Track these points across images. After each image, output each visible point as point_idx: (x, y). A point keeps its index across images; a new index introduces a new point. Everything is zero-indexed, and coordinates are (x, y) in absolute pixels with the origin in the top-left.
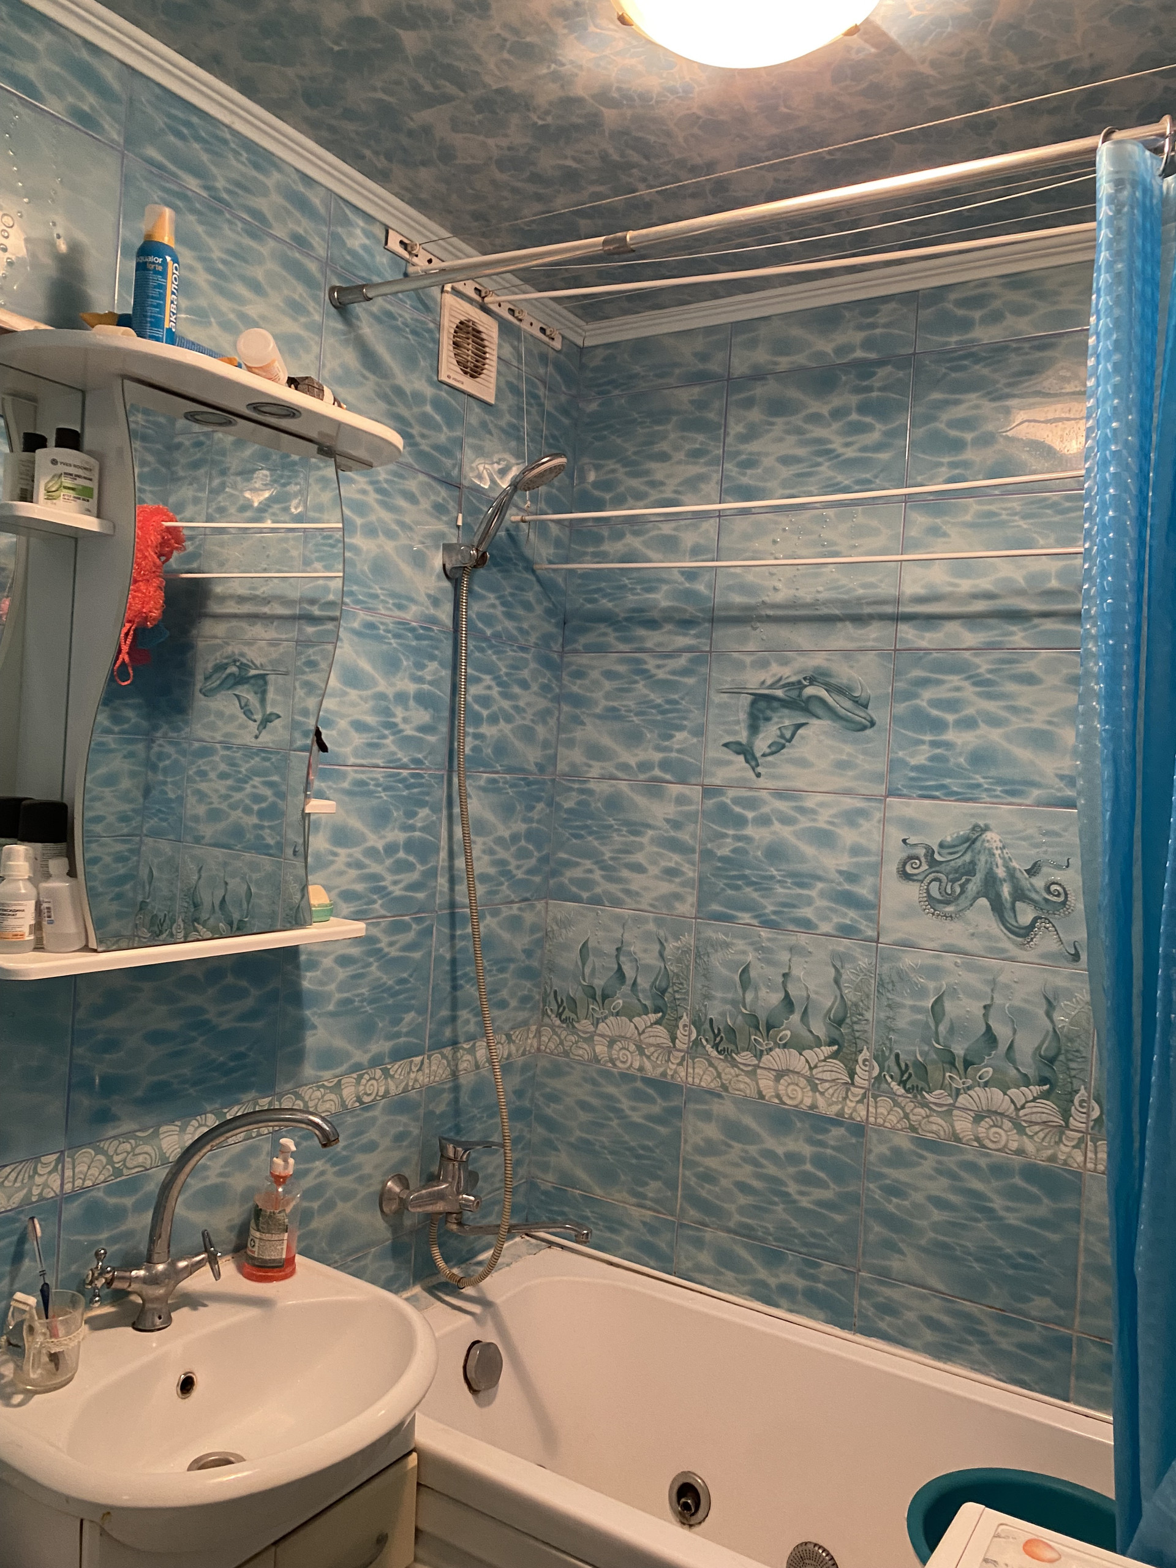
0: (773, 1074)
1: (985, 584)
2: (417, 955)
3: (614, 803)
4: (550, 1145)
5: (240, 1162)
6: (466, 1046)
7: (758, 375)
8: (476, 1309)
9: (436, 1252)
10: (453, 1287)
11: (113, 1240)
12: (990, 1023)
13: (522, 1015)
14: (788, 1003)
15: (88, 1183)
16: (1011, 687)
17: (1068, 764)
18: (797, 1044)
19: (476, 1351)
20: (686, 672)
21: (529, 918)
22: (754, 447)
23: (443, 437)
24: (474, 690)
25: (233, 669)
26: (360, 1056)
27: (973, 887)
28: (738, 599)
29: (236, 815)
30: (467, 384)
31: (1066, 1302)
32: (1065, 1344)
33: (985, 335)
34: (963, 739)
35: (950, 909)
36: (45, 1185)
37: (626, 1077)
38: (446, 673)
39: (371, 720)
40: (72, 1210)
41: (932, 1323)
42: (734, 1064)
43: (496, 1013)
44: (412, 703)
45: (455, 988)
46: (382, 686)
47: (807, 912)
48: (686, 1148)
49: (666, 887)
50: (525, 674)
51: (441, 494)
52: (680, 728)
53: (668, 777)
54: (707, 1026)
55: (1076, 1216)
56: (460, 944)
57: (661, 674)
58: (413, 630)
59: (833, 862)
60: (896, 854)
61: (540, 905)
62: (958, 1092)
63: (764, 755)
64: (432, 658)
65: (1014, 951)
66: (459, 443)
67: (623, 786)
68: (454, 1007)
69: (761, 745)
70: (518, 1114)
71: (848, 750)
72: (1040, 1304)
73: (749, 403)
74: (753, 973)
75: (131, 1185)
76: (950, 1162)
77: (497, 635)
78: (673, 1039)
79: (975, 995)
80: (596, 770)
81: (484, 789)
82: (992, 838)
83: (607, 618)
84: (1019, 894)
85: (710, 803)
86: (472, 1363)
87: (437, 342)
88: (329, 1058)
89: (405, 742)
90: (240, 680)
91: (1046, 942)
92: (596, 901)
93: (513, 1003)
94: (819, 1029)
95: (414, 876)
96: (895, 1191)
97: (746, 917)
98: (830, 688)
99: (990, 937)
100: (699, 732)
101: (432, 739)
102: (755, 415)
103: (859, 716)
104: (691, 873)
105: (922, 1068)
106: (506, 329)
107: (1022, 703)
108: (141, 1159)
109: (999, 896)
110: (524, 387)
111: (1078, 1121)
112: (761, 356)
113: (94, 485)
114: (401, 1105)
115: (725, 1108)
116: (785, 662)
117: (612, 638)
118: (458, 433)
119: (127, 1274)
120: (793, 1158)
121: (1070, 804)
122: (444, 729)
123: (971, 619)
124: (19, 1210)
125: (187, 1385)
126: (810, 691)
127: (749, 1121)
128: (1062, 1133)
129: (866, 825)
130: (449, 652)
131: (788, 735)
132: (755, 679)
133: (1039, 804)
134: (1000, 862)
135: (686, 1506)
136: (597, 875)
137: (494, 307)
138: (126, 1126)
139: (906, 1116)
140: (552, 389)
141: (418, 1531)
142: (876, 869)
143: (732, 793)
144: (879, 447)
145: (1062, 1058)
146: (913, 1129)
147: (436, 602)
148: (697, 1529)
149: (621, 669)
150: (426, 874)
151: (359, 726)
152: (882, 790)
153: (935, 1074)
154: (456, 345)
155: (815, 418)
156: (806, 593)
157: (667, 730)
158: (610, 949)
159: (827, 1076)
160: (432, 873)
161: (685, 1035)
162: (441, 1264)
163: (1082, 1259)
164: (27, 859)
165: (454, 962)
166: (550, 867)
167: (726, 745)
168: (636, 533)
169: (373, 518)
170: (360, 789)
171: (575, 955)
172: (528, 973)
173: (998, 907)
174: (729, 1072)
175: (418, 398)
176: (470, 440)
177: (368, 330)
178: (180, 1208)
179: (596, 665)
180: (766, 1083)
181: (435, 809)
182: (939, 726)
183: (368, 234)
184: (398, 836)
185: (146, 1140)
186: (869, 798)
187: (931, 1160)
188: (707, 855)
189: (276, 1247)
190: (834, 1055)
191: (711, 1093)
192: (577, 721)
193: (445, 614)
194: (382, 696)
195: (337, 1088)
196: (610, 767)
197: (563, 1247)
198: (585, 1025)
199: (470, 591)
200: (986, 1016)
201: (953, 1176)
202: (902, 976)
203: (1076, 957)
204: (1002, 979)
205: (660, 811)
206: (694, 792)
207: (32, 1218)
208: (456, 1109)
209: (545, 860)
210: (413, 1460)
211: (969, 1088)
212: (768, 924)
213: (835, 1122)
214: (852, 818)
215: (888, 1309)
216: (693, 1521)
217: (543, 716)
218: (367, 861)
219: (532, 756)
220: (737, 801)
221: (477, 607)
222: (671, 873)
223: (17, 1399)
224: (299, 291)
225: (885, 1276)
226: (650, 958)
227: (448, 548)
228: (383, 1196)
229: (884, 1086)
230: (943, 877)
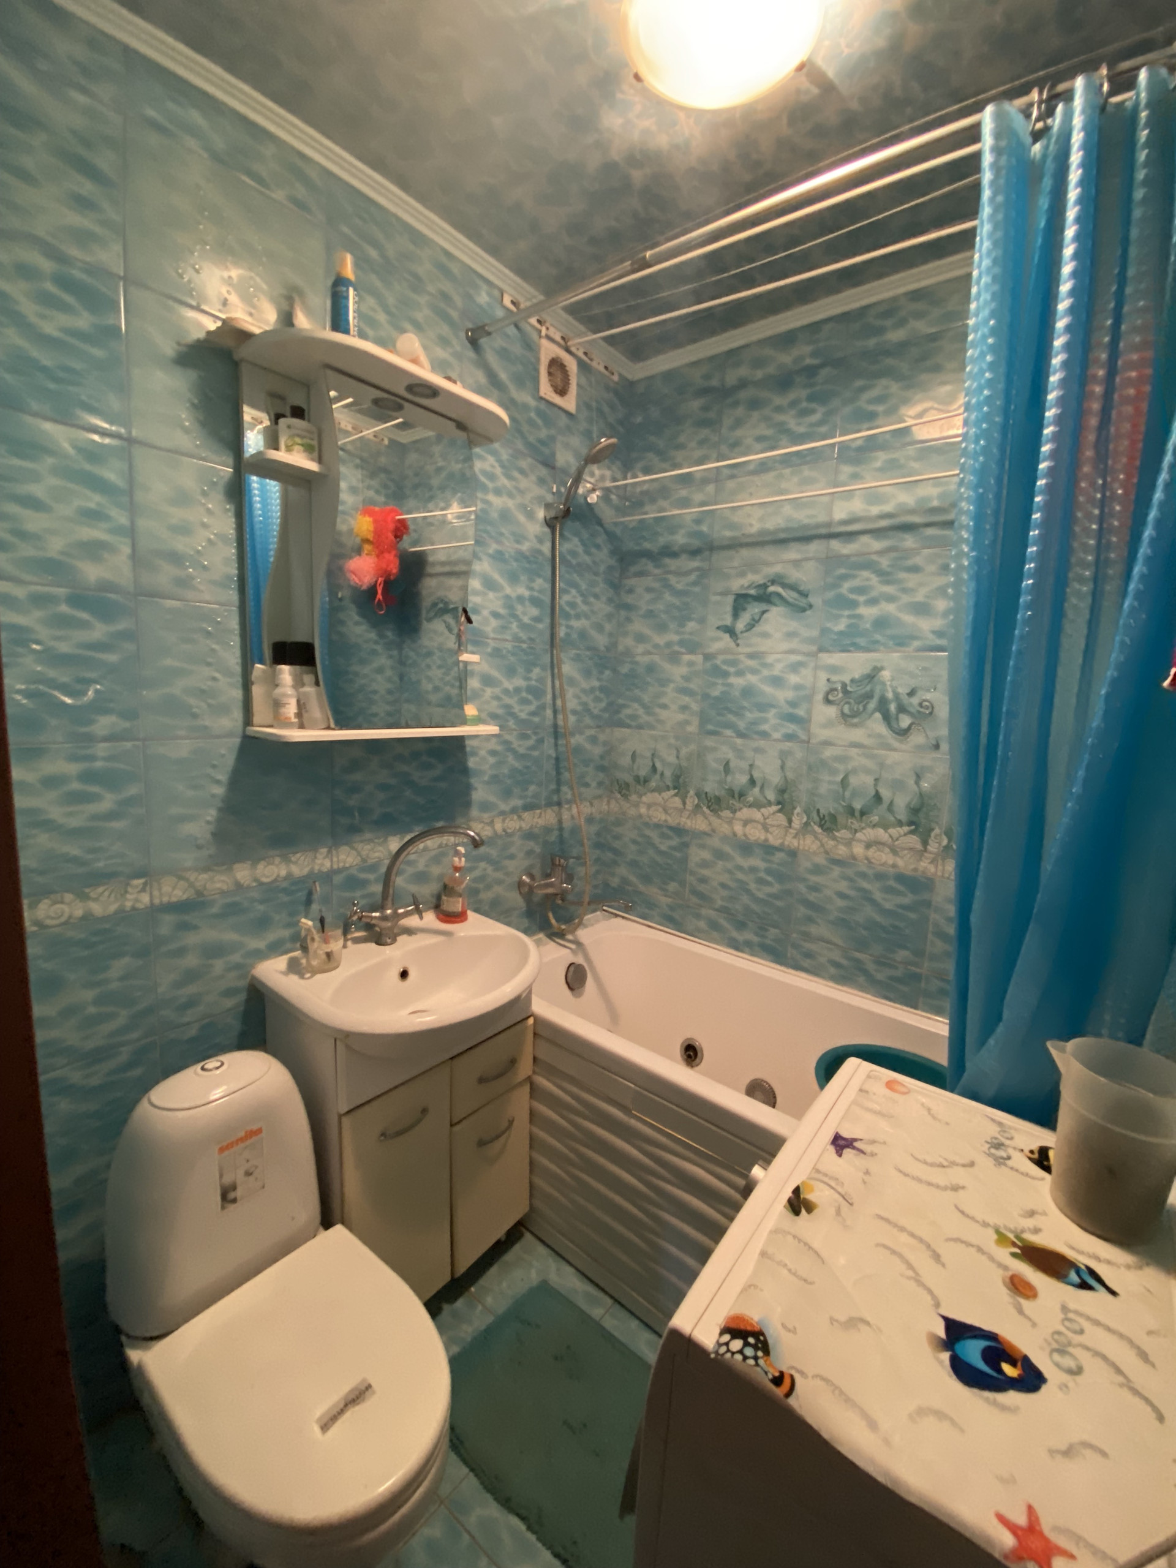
0: (741, 823)
1: (888, 508)
2: (536, 753)
3: (651, 669)
4: (615, 863)
5: (437, 859)
6: (566, 806)
7: (743, 384)
8: (573, 946)
9: (551, 915)
10: (561, 935)
11: (363, 897)
12: (878, 789)
13: (599, 792)
14: (752, 782)
15: (347, 865)
16: (903, 575)
17: (938, 623)
18: (757, 805)
19: (572, 969)
20: (695, 583)
21: (602, 737)
22: (739, 433)
23: (544, 433)
24: (566, 598)
25: (441, 605)
26: (504, 806)
27: (872, 705)
28: (728, 534)
29: (447, 688)
30: (557, 399)
31: (919, 953)
32: (916, 977)
33: (895, 336)
34: (869, 612)
35: (856, 720)
36: (322, 865)
37: (658, 826)
38: (548, 586)
39: (502, 611)
40: (337, 879)
41: (837, 965)
42: (719, 817)
43: (583, 790)
44: (527, 603)
45: (558, 773)
46: (508, 590)
47: (765, 727)
48: (692, 865)
49: (681, 717)
50: (597, 590)
51: (543, 471)
52: (690, 619)
53: (683, 650)
54: (704, 796)
55: (928, 904)
56: (560, 749)
57: (679, 587)
58: (526, 557)
59: (782, 696)
60: (822, 686)
61: (608, 730)
62: (856, 831)
63: (742, 632)
64: (539, 576)
65: (896, 744)
66: (552, 439)
67: (656, 658)
68: (559, 783)
69: (740, 625)
70: (598, 845)
71: (793, 625)
72: (902, 955)
73: (736, 404)
74: (732, 765)
75: (373, 868)
76: (849, 872)
77: (579, 565)
78: (684, 803)
79: (868, 771)
80: (640, 649)
81: (573, 659)
82: (886, 674)
83: (647, 554)
84: (902, 709)
85: (708, 665)
86: (570, 974)
87: (537, 371)
88: (485, 807)
89: (523, 626)
90: (445, 610)
91: (917, 738)
92: (640, 727)
93: (594, 784)
94: (771, 795)
95: (532, 708)
96: (815, 888)
97: (729, 732)
98: (784, 586)
99: (880, 736)
100: (702, 621)
101: (540, 626)
102: (740, 411)
103: (803, 602)
104: (695, 707)
105: (833, 818)
106: (582, 365)
107: (911, 585)
108: (377, 854)
109: (888, 710)
110: (594, 404)
111: (933, 847)
112: (743, 371)
113: (315, 443)
114: (529, 835)
115: (715, 842)
116: (756, 572)
117: (650, 566)
118: (553, 432)
119: (369, 914)
120: (753, 870)
121: (941, 649)
122: (548, 620)
123: (876, 533)
124: (308, 876)
125: (404, 974)
126: (772, 589)
127: (727, 849)
128: (922, 855)
129: (804, 672)
130: (549, 573)
131: (757, 618)
132: (738, 584)
133: (919, 650)
134: (890, 689)
135: (689, 1056)
136: (641, 712)
137: (573, 349)
138: (368, 835)
139: (822, 845)
140: (612, 407)
141: (535, 1059)
142: (809, 699)
143: (721, 658)
144: (821, 423)
145: (924, 809)
146: (827, 853)
147: (540, 541)
148: (696, 1068)
149: (656, 585)
150: (538, 707)
151: (496, 615)
152: (814, 648)
153: (841, 819)
154: (550, 374)
155: (779, 409)
156: (770, 525)
157: (682, 621)
158: (648, 754)
159: (775, 823)
160: (543, 707)
161: (692, 801)
162: (553, 921)
163: (931, 929)
164: (291, 674)
165: (557, 759)
166: (614, 709)
167: (718, 628)
168: (665, 498)
169: (499, 484)
170: (497, 653)
171: (628, 759)
172: (602, 768)
173: (887, 718)
174: (715, 821)
175: (525, 407)
176: (560, 438)
177: (491, 358)
178: (399, 881)
179: (639, 584)
180: (738, 828)
181: (543, 669)
182: (854, 604)
183: (489, 294)
184: (519, 682)
185: (380, 844)
186: (808, 654)
187: (837, 871)
188: (706, 696)
189: (456, 905)
190: (780, 811)
191: (705, 833)
192: (629, 620)
193: (546, 548)
194: (508, 597)
195: (491, 823)
196: (648, 647)
197: (623, 917)
198: (634, 798)
199: (561, 535)
200: (875, 785)
201: (851, 880)
202: (823, 763)
203: (937, 747)
204: (889, 762)
205: (678, 672)
206: (698, 659)
207: (314, 882)
208: (561, 840)
209: (610, 704)
210: (531, 1021)
211: (863, 828)
212: (741, 735)
213: (779, 849)
214: (795, 668)
215: (809, 955)
216: (694, 1063)
217: (609, 617)
218: (503, 697)
219: (601, 641)
220: (725, 662)
221: (567, 546)
222: (684, 708)
223: (308, 975)
224: (445, 330)
225: (807, 936)
226: (672, 759)
227: (548, 506)
228: (521, 884)
229: (809, 828)
230: (852, 701)
